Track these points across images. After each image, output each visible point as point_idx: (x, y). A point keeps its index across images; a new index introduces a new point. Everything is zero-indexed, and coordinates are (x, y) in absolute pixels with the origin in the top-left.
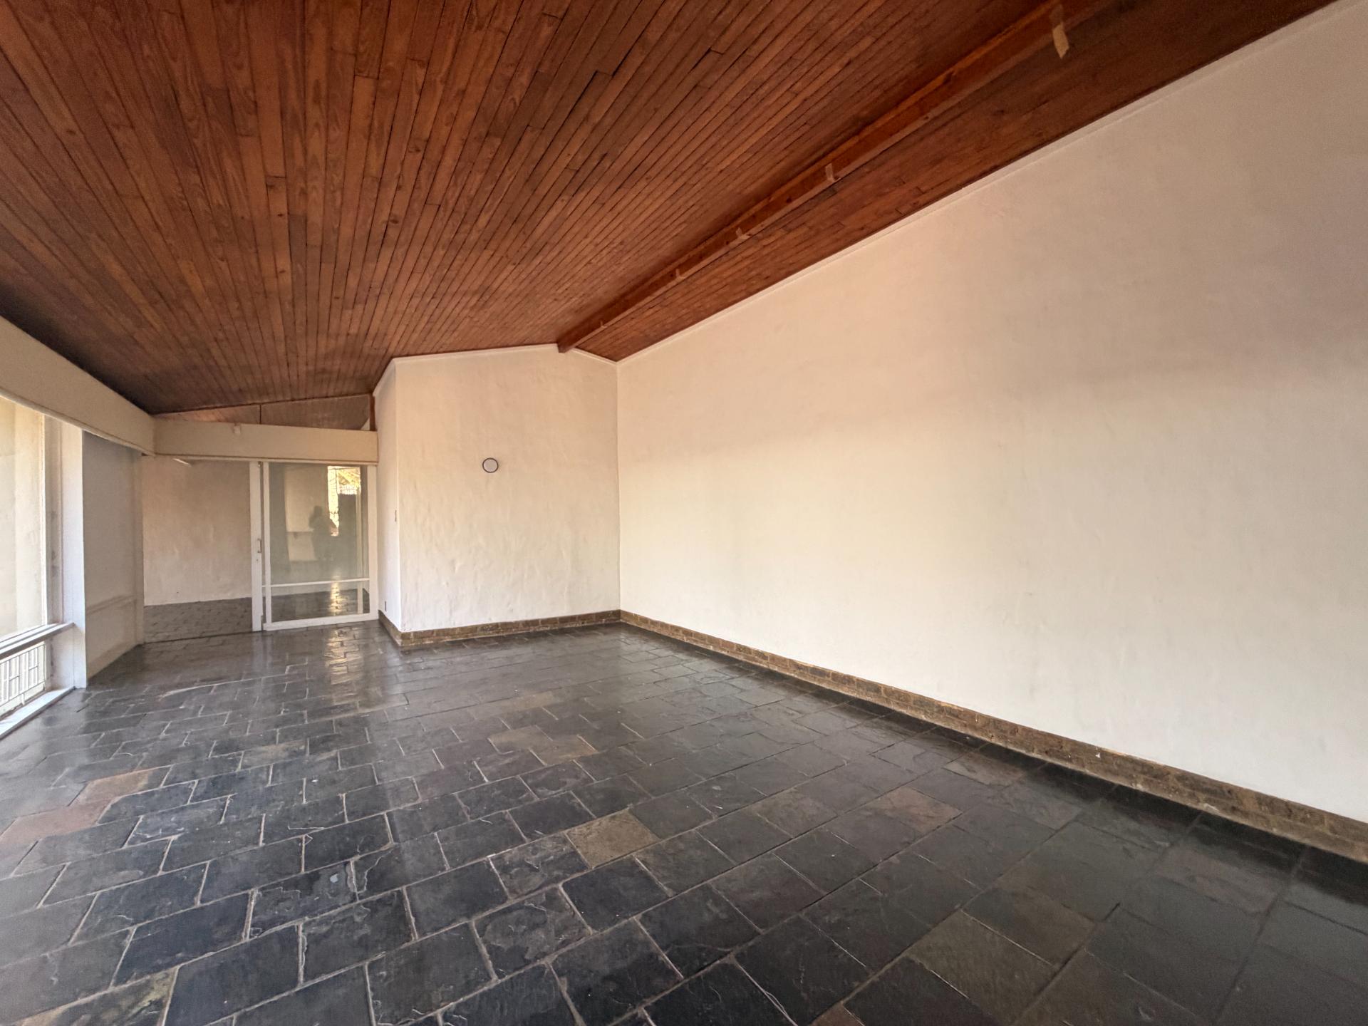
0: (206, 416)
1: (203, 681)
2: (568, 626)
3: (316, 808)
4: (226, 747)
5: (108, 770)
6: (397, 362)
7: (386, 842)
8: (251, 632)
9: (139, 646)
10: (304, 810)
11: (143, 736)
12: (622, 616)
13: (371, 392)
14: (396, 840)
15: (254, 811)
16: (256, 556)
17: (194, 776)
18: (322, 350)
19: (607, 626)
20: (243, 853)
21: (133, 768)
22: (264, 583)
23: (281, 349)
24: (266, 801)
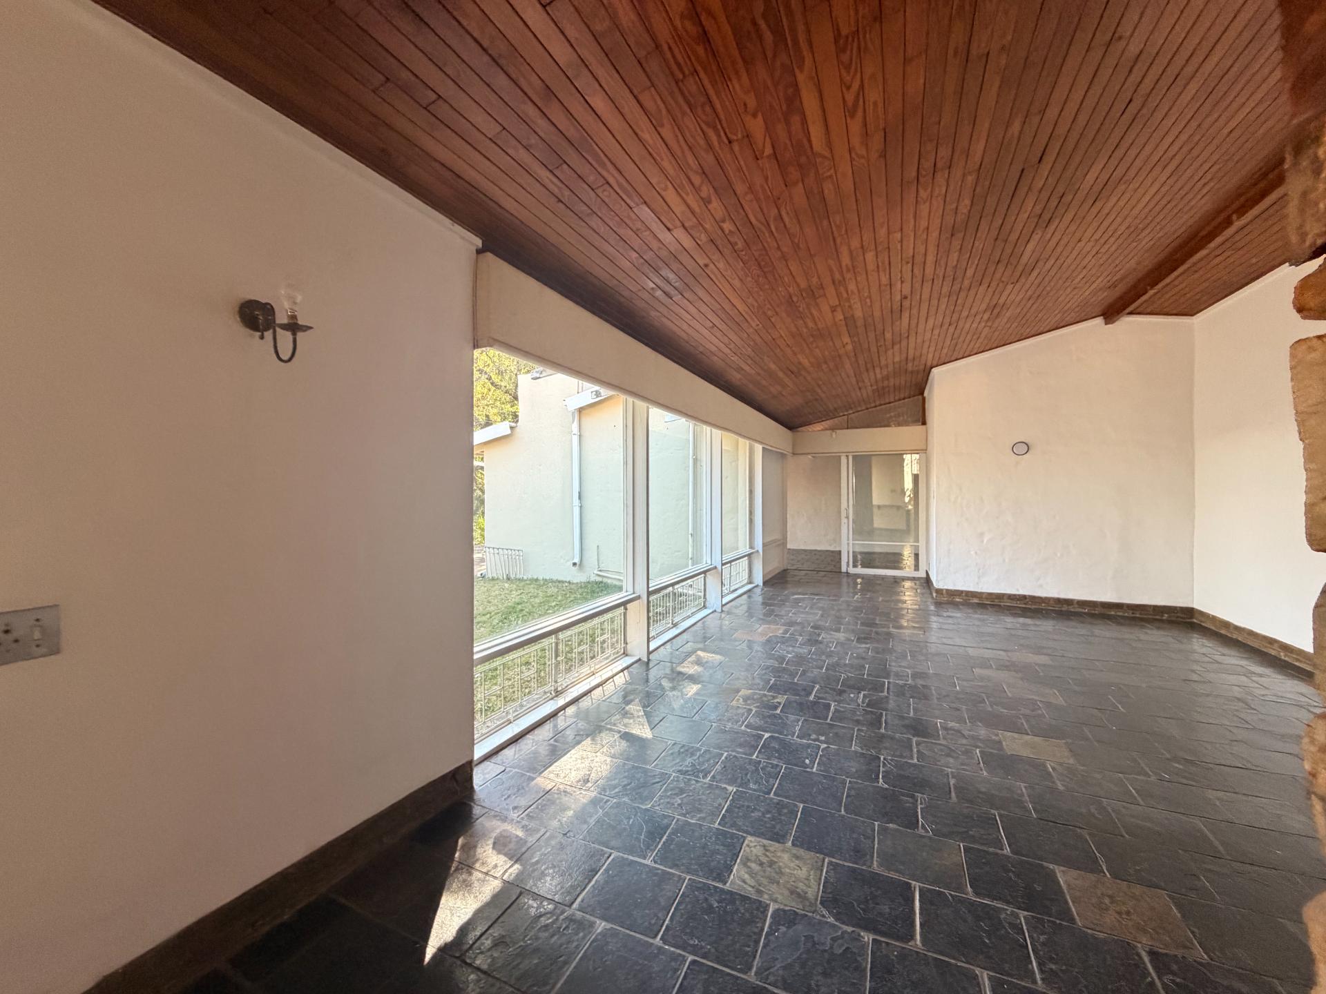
0: (818, 427)
1: (811, 594)
2: (1113, 613)
3: (851, 666)
4: (816, 627)
5: (769, 623)
6: (934, 370)
7: (882, 692)
8: (841, 572)
9: (785, 570)
10: (845, 665)
11: (783, 613)
12: (1197, 615)
13: (922, 393)
14: (888, 693)
15: (824, 657)
16: (844, 520)
17: (801, 635)
18: (879, 376)
19: (1170, 622)
20: (816, 671)
21: (777, 625)
22: (848, 540)
23: (854, 380)
24: (830, 655)
